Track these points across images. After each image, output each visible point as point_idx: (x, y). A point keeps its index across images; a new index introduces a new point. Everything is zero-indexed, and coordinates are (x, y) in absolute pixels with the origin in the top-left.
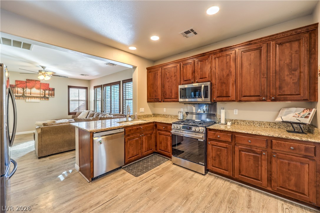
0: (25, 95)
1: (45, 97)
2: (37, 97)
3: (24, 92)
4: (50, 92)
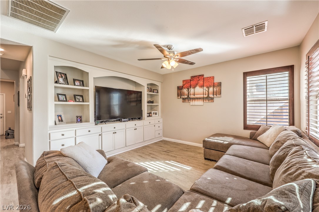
0: (190, 96)
1: (209, 99)
3: (189, 93)
4: (215, 89)
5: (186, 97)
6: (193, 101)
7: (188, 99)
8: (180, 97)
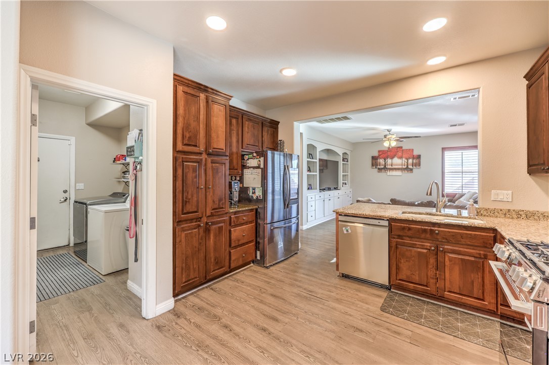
0: (386, 166)
1: (408, 169)
2: (398, 169)
3: (385, 163)
4: (414, 161)
5: (383, 167)
6: (391, 171)
7: (385, 168)
8: (375, 167)
